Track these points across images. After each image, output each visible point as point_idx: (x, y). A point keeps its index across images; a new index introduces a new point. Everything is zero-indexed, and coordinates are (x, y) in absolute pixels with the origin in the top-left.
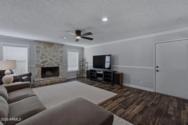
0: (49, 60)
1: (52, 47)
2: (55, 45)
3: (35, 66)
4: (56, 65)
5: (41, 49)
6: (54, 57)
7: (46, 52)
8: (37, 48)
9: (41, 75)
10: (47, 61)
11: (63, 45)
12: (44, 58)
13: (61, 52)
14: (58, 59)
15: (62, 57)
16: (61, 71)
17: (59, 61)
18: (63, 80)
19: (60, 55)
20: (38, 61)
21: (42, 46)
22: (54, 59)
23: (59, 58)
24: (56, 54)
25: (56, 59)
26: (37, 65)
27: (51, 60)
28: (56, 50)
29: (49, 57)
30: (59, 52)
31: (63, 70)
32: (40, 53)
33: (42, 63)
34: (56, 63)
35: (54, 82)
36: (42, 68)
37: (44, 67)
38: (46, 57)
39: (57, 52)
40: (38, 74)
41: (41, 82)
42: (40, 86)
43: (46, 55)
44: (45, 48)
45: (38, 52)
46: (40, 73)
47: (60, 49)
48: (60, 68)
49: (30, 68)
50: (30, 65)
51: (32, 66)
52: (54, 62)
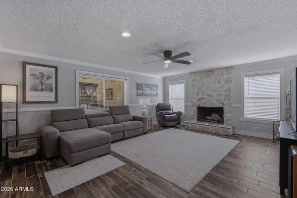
0: (207, 97)
1: (211, 77)
2: (216, 72)
3: (190, 104)
4: (217, 105)
5: (197, 83)
6: (215, 90)
7: (203, 85)
8: (193, 81)
9: (196, 117)
10: (204, 99)
11: (231, 67)
12: (200, 94)
13: (228, 81)
14: (221, 95)
15: (229, 90)
16: (226, 116)
17: (223, 97)
18: (222, 133)
19: (226, 87)
20: (194, 99)
21: (198, 78)
22: (214, 95)
23: (224, 91)
24: (217, 86)
25: (218, 95)
26: (193, 103)
27: (210, 95)
28: (217, 80)
29: (206, 92)
30: (223, 83)
31: (230, 115)
32: (196, 88)
33: (198, 100)
34: (218, 100)
36: (198, 107)
37: (200, 106)
38: (203, 93)
39: (219, 82)
40: (193, 115)
43: (203, 89)
44: (202, 79)
45: (194, 86)
46: (196, 114)
47: (226, 76)
48: (225, 110)
49: (186, 106)
50: (187, 102)
51: (188, 104)
52: (215, 100)
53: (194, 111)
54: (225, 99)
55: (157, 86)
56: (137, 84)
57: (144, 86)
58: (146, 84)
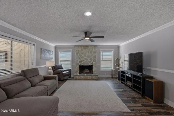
0: (85, 60)
1: (87, 49)
2: (89, 47)
3: (75, 64)
4: (90, 64)
5: (79, 52)
6: (89, 57)
7: (82, 53)
8: (76, 51)
9: (79, 71)
10: (83, 61)
11: (96, 46)
12: (81, 58)
13: (95, 52)
14: (92, 59)
15: (95, 57)
16: (94, 69)
17: (92, 60)
18: (94, 78)
19: (94, 55)
20: (77, 61)
21: (80, 49)
22: (89, 59)
23: (93, 57)
24: (90, 54)
26: (77, 64)
27: (87, 59)
28: (90, 52)
29: (84, 57)
30: (93, 53)
31: (96, 69)
32: (79, 54)
33: (79, 62)
34: (90, 62)
35: (86, 78)
36: (80, 66)
37: (81, 65)
38: (82, 58)
39: (91, 53)
41: (77, 77)
42: (76, 79)
43: (82, 56)
44: (82, 50)
45: (77, 54)
46: (78, 70)
47: (94, 50)
48: (94, 67)
49: (73, 66)
50: (72, 63)
51: (73, 64)
52: (89, 62)
53: (77, 68)
54: (94, 61)
55: (52, 52)
56: (41, 49)
57: (45, 51)
58: (46, 50)
